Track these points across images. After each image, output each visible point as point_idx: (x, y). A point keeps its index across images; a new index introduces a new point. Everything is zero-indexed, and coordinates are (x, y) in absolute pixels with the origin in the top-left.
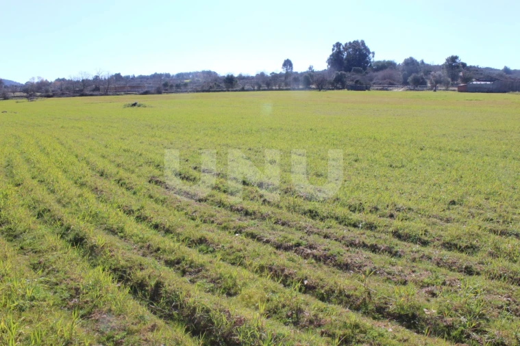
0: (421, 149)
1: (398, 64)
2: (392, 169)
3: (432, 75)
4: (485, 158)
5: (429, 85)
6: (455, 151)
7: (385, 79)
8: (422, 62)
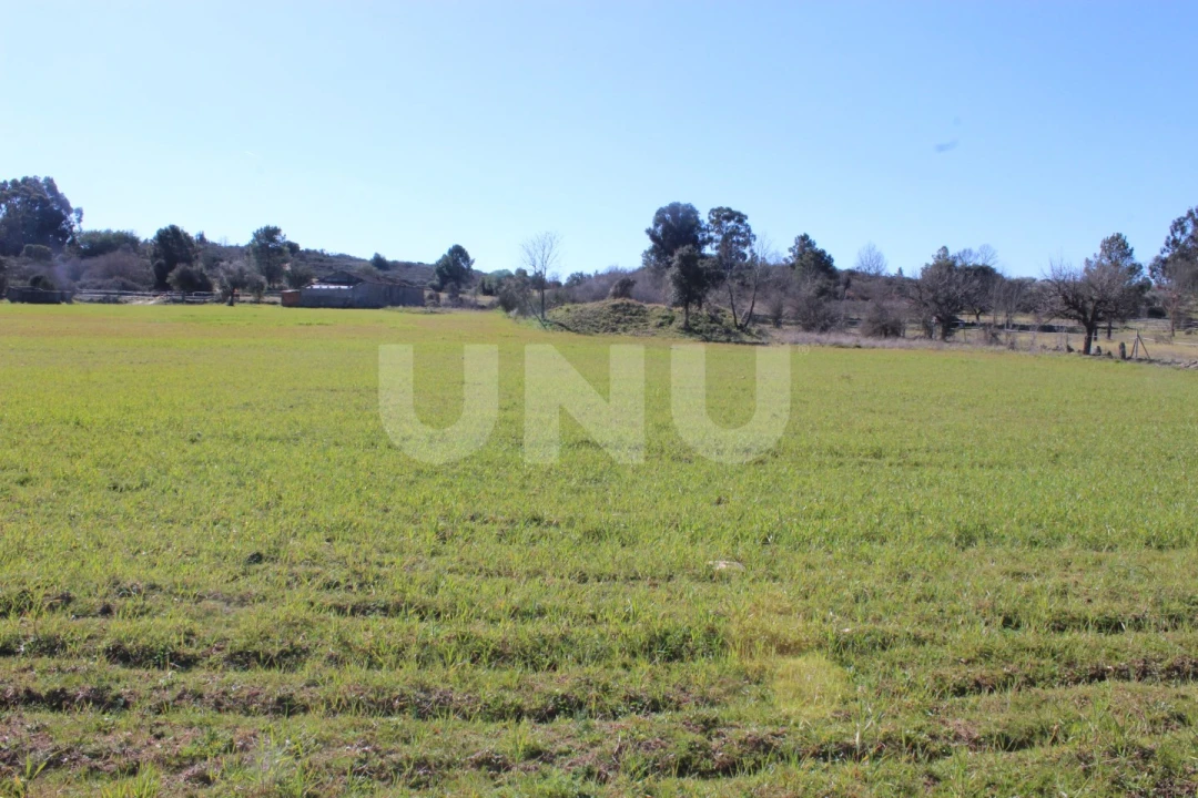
0: (193, 441)
1: (142, 239)
2: (116, 494)
3: (223, 268)
4: (333, 451)
5: (218, 291)
6: (270, 439)
7: (111, 276)
8: (202, 238)
